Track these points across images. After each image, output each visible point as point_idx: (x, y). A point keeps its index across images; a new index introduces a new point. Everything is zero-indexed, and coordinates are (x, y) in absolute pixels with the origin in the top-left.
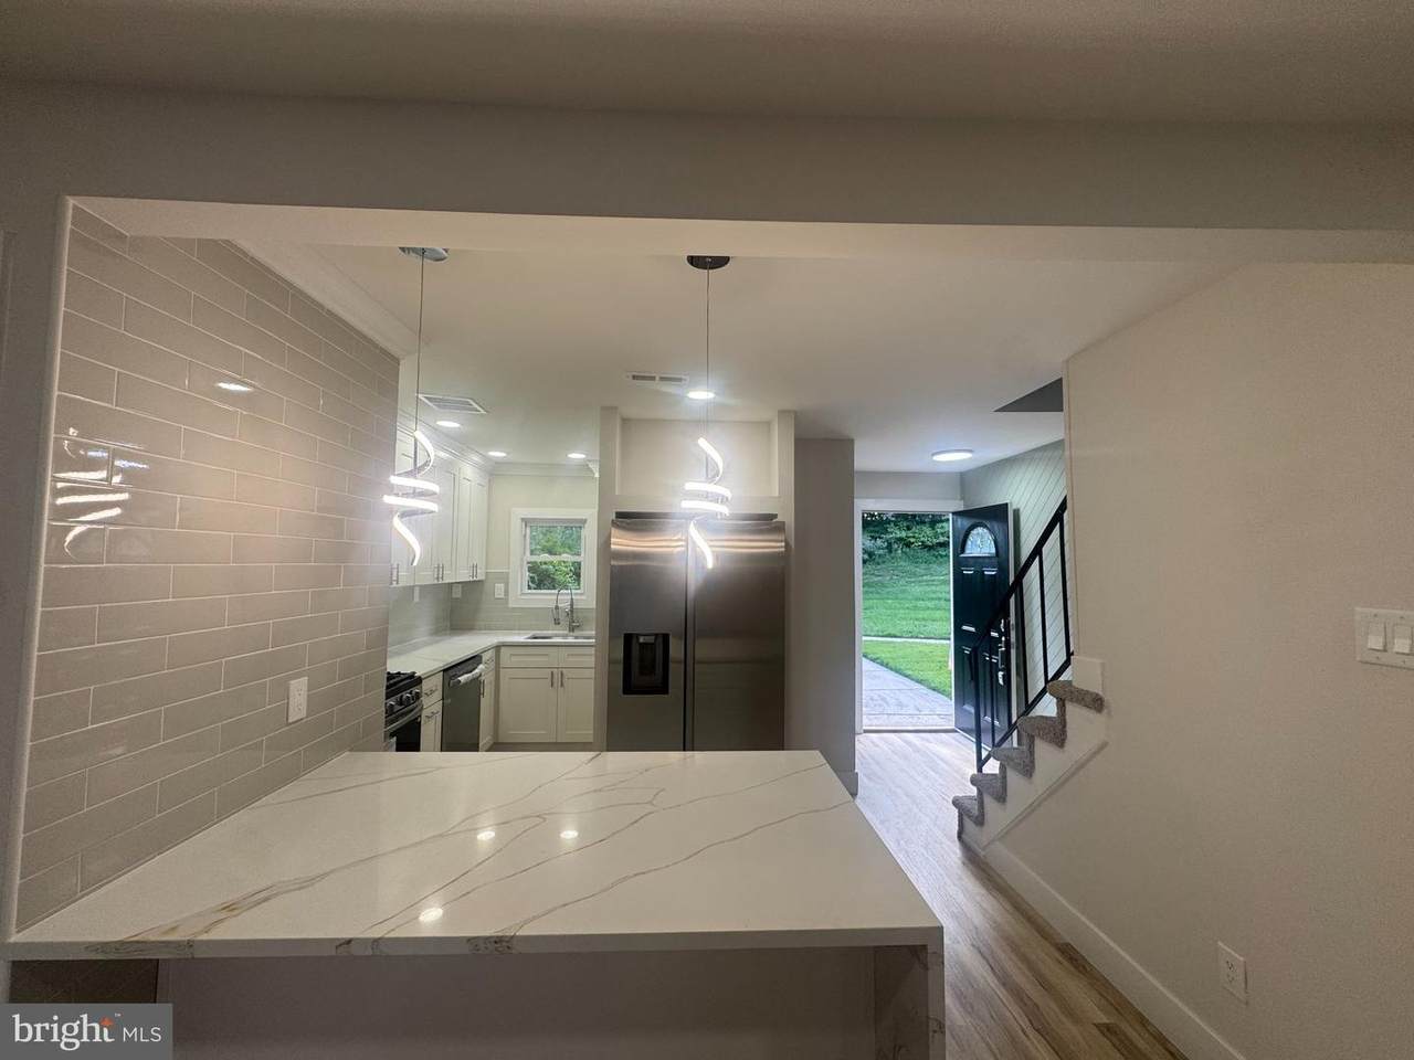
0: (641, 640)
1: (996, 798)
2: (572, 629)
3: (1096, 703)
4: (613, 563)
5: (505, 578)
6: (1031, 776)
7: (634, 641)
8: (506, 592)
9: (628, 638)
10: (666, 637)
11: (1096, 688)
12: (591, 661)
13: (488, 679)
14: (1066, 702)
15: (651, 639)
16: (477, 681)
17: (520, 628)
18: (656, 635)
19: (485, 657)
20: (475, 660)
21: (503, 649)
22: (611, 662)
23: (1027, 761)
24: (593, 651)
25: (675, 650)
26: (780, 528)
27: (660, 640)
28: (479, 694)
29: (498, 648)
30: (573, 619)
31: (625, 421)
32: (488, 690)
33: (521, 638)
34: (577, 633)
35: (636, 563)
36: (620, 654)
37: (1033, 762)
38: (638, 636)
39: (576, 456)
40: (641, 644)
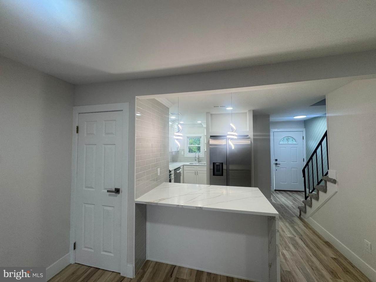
0: (217, 164)
1: (309, 206)
2: (199, 162)
3: (334, 182)
4: (210, 147)
5: (184, 150)
6: (318, 200)
7: (215, 164)
8: (184, 154)
9: (214, 163)
10: (222, 163)
11: (334, 178)
12: (205, 169)
13: (182, 172)
14: (327, 182)
15: (219, 164)
16: (180, 172)
17: (188, 162)
18: (220, 163)
19: (181, 167)
20: (179, 168)
21: (184, 166)
22: (210, 169)
23: (317, 196)
24: (206, 167)
25: (225, 167)
26: (249, 138)
27: (221, 164)
28: (180, 175)
29: (183, 166)
30: (199, 160)
31: (211, 115)
32: (182, 175)
33: (188, 164)
34: (200, 163)
35: (215, 147)
36: (212, 168)
37: (318, 196)
38: (216, 163)
39: (199, 122)
40: (217, 165)
